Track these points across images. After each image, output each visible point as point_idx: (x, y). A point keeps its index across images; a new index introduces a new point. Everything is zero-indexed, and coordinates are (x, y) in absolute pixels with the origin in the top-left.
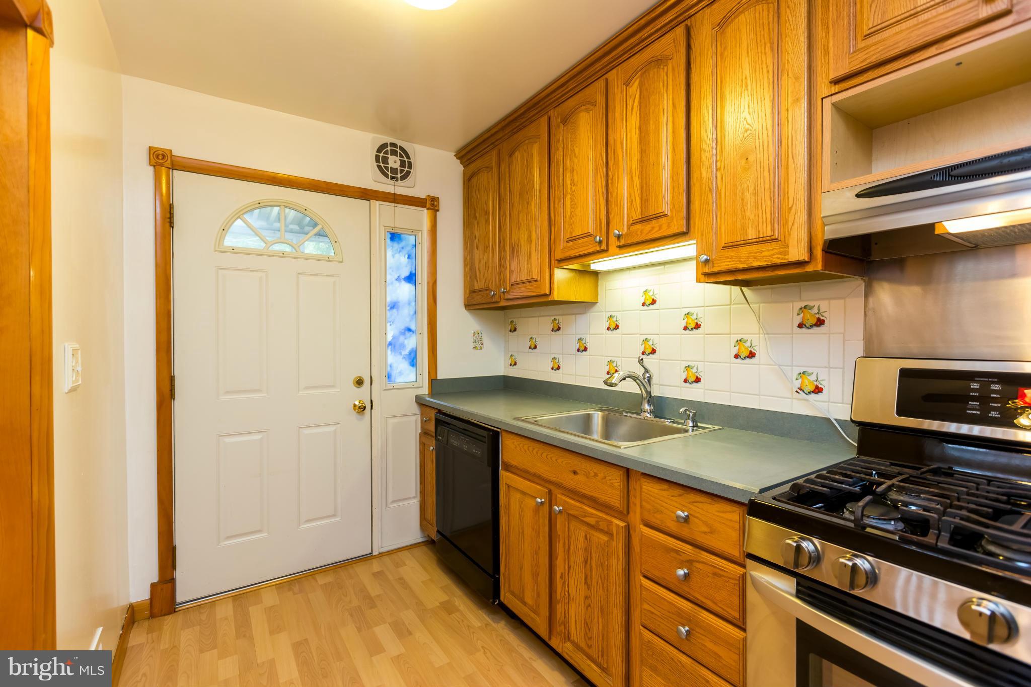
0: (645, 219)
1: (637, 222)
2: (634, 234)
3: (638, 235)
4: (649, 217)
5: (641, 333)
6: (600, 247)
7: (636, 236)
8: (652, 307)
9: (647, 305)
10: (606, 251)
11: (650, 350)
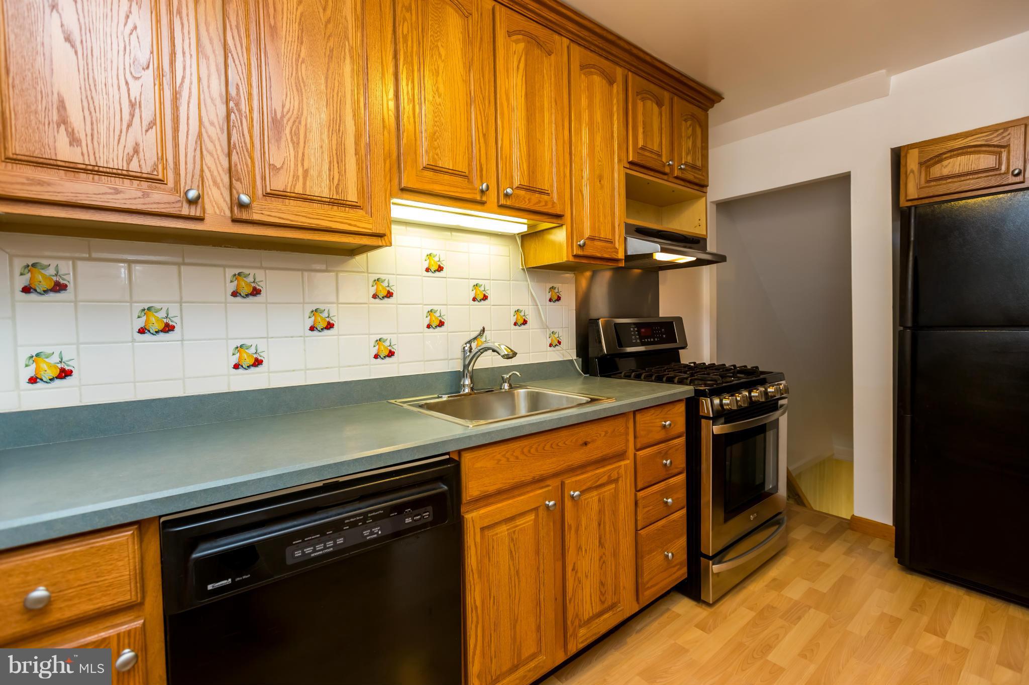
0: (531, 188)
1: (523, 188)
2: (521, 199)
3: (525, 202)
4: (535, 189)
5: (425, 303)
6: (481, 197)
7: (524, 202)
8: (437, 274)
9: (433, 271)
10: (483, 203)
11: (437, 323)
